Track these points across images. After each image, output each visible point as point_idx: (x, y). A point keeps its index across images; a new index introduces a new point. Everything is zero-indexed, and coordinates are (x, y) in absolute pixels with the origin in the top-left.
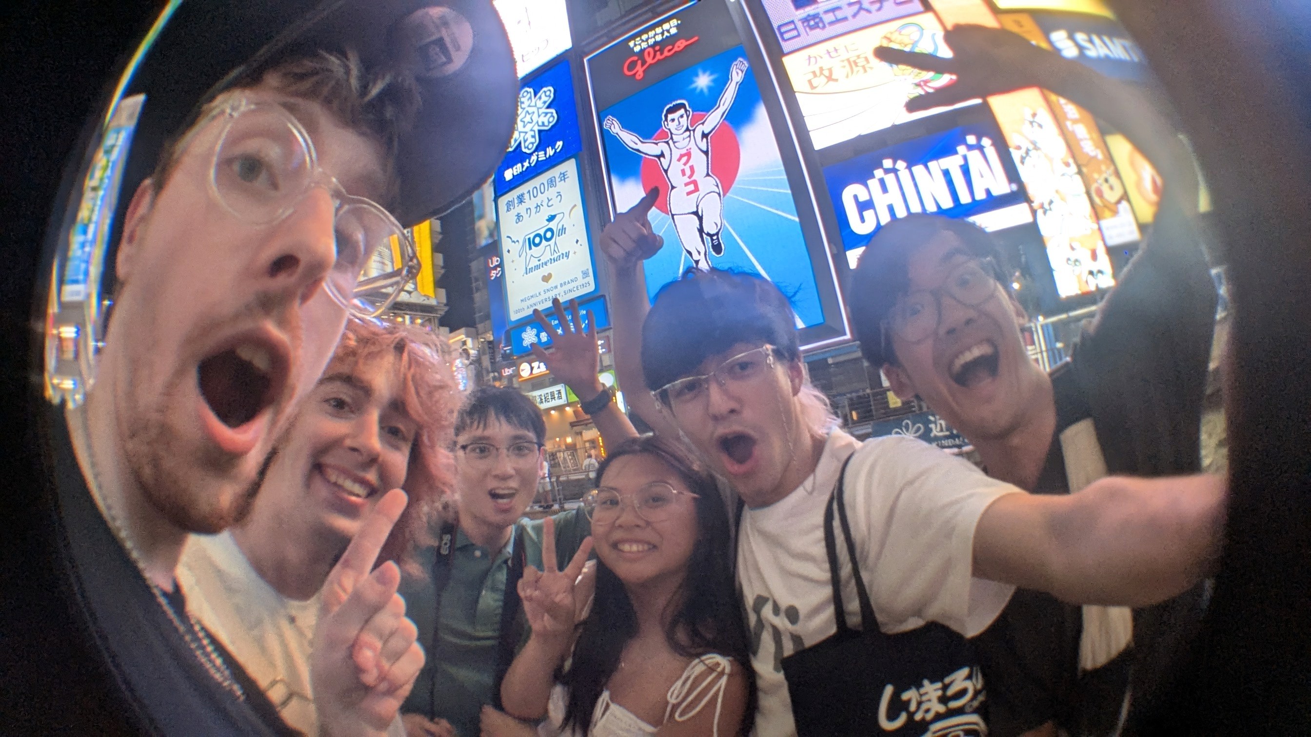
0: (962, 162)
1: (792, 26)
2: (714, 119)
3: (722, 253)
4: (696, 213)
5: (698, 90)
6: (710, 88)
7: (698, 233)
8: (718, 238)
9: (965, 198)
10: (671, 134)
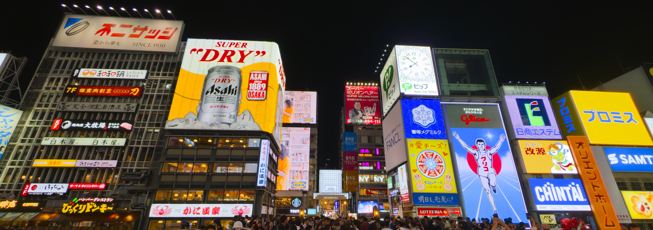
0: (570, 189)
1: (521, 130)
2: (493, 151)
3: (496, 193)
4: (487, 178)
5: (488, 138)
6: (492, 139)
7: (488, 184)
8: (495, 188)
9: (570, 199)
10: (479, 149)
